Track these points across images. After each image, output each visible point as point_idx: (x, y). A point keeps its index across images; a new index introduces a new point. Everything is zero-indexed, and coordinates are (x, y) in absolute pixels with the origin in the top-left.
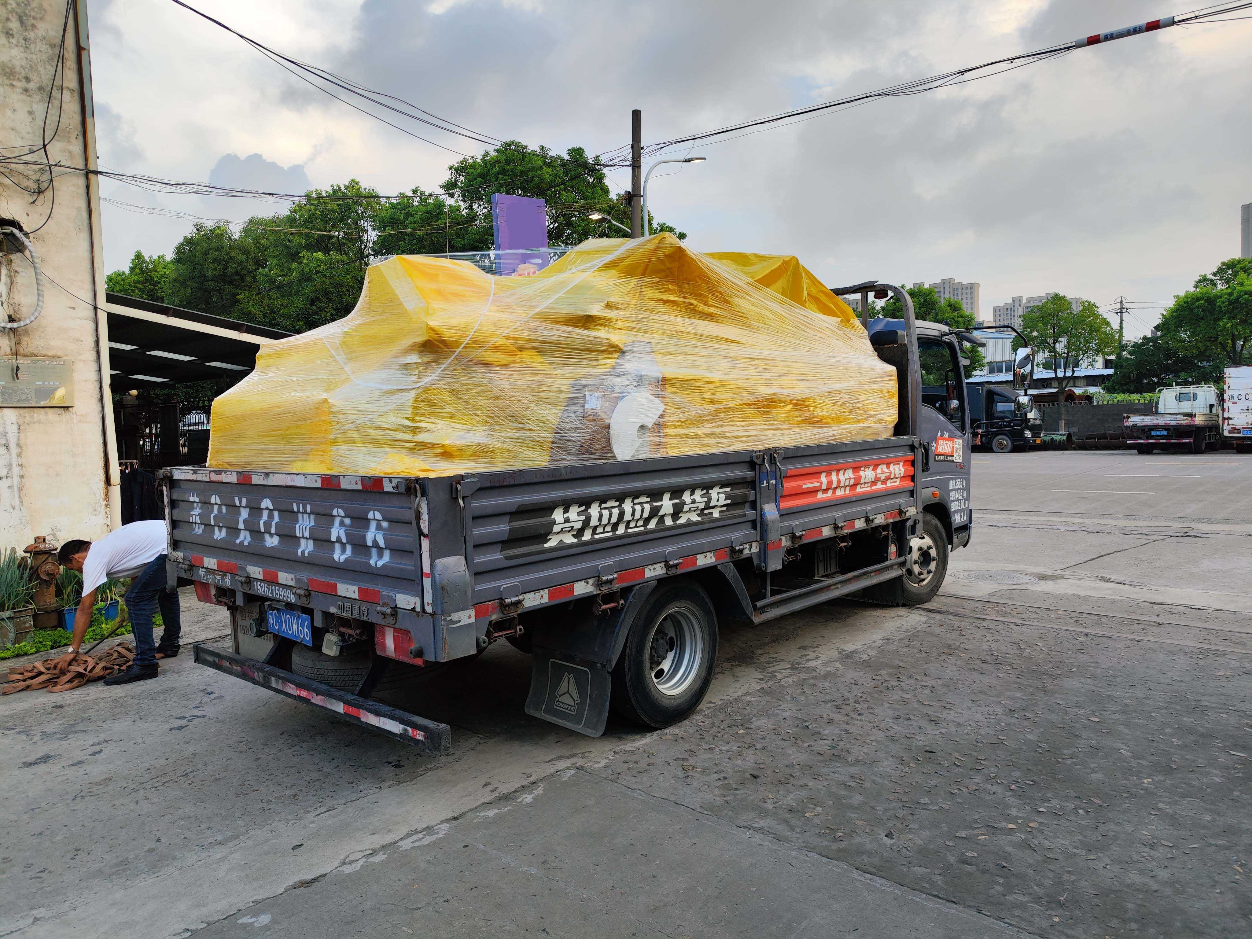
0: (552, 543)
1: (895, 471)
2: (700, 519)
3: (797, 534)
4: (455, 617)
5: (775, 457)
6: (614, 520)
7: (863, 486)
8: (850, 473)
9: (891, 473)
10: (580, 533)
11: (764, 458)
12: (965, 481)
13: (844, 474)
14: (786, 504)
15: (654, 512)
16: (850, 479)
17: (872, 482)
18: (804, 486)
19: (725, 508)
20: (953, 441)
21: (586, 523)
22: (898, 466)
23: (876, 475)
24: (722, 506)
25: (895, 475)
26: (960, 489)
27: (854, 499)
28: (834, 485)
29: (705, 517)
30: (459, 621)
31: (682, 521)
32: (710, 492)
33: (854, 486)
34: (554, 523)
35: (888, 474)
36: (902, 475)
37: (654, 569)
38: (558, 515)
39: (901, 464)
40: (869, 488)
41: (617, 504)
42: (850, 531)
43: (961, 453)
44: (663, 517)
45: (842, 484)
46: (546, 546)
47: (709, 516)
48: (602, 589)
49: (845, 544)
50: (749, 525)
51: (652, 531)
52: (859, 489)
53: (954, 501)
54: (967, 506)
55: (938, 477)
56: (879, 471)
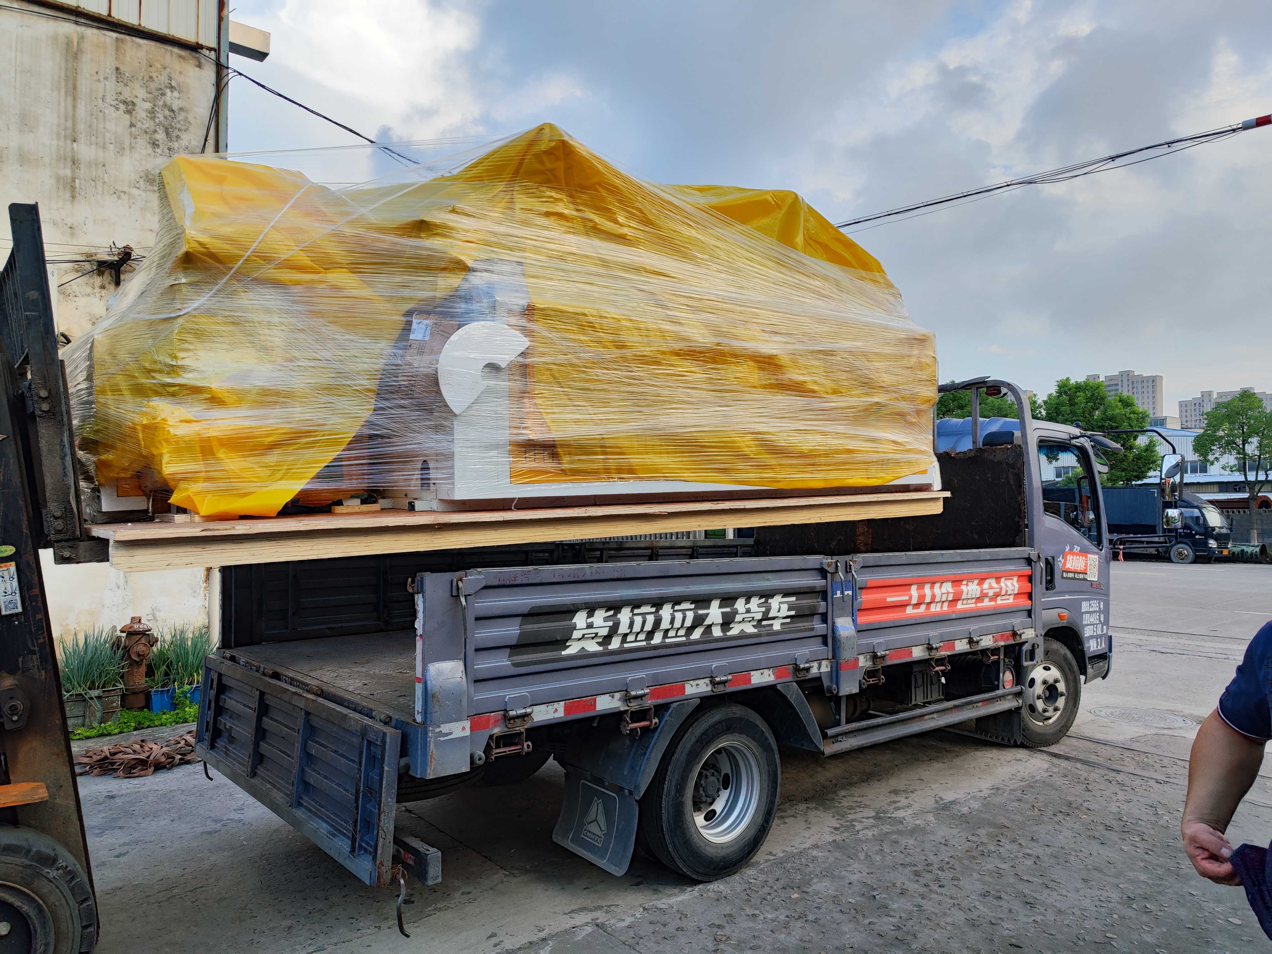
0: (573, 649)
1: (1007, 586)
2: (756, 630)
3: (879, 654)
4: (445, 728)
5: (850, 566)
6: (648, 627)
7: (965, 602)
8: (948, 587)
9: (1001, 589)
10: (607, 639)
11: (837, 566)
12: (1102, 603)
13: (940, 587)
14: (864, 619)
15: (698, 621)
16: (948, 593)
17: (978, 598)
18: (889, 600)
19: (788, 620)
20: (1086, 557)
21: (614, 630)
22: (1011, 581)
23: (982, 590)
24: (784, 618)
25: (1007, 591)
26: (1096, 612)
27: (954, 616)
28: (928, 600)
29: (763, 629)
30: (451, 734)
31: (735, 631)
32: (770, 601)
33: (954, 601)
34: (574, 628)
35: (998, 590)
36: (1016, 592)
37: (697, 685)
38: (580, 619)
39: (1015, 579)
40: (974, 605)
41: (653, 610)
42: (949, 653)
43: (1096, 571)
44: (709, 627)
45: (937, 599)
46: (563, 653)
47: (767, 628)
48: (630, 705)
49: (943, 668)
50: (820, 640)
51: (696, 642)
52: (960, 606)
53: (1088, 625)
54: (1105, 632)
55: (1067, 597)
56: (986, 585)
